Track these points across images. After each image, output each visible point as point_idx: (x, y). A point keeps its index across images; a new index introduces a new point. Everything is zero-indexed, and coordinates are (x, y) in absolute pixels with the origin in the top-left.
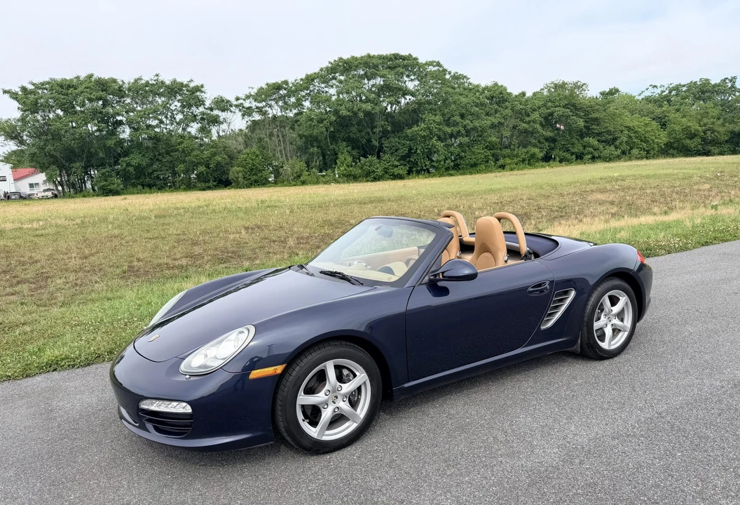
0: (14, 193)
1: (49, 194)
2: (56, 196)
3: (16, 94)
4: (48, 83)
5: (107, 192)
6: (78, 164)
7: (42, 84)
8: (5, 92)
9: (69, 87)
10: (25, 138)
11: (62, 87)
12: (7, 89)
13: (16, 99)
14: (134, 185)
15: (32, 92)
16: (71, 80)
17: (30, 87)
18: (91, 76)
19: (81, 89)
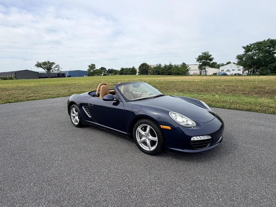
0: (237, 74)
1: (246, 74)
2: (248, 75)
3: (246, 47)
4: (255, 43)
5: (261, 74)
6: (255, 66)
7: (253, 44)
8: (243, 47)
9: (260, 44)
10: (244, 59)
11: (258, 44)
12: (244, 46)
13: (244, 49)
14: (272, 73)
15: (250, 46)
16: (262, 42)
17: (250, 45)
18: (269, 39)
19: (263, 44)
